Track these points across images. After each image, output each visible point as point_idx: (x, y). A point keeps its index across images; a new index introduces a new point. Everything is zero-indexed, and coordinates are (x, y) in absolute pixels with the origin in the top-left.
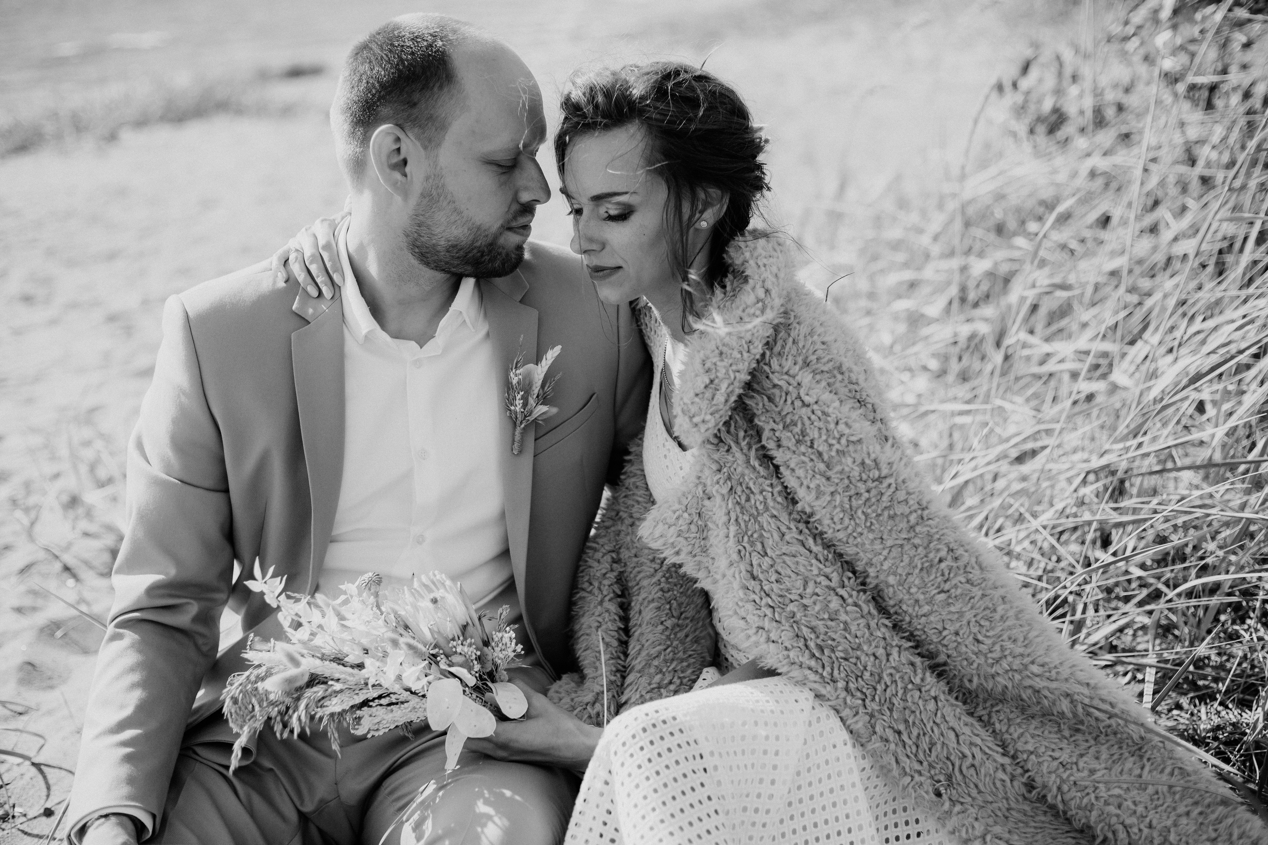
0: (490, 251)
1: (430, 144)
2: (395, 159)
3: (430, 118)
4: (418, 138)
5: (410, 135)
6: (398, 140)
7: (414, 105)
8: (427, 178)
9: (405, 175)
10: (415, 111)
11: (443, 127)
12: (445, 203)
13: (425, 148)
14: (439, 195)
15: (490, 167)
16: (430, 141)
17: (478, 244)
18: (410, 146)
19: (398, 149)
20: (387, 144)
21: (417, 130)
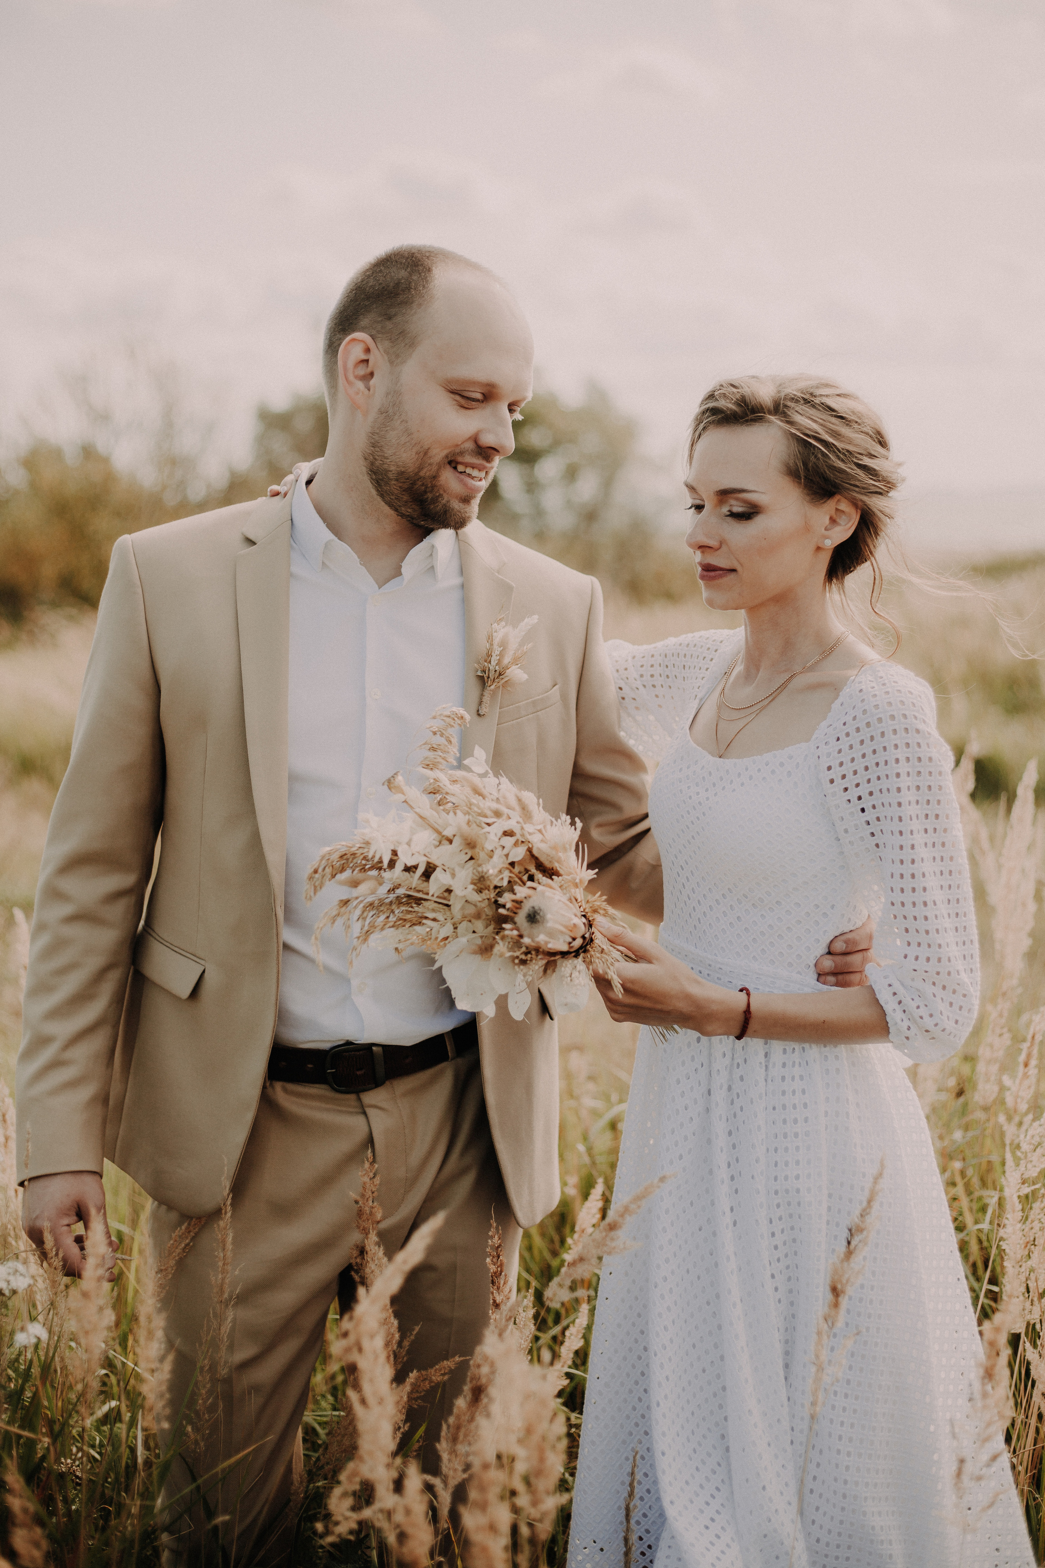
1: (395, 359)
2: (363, 371)
3: (403, 333)
4: (387, 352)
5: (380, 347)
6: (369, 350)
7: (390, 318)
8: (387, 394)
9: (367, 387)
10: (389, 325)
11: (412, 344)
12: (399, 422)
13: (391, 362)
14: (395, 414)
15: (452, 396)
16: (397, 356)
17: (422, 474)
19: (367, 361)
20: (357, 352)
21: (387, 343)
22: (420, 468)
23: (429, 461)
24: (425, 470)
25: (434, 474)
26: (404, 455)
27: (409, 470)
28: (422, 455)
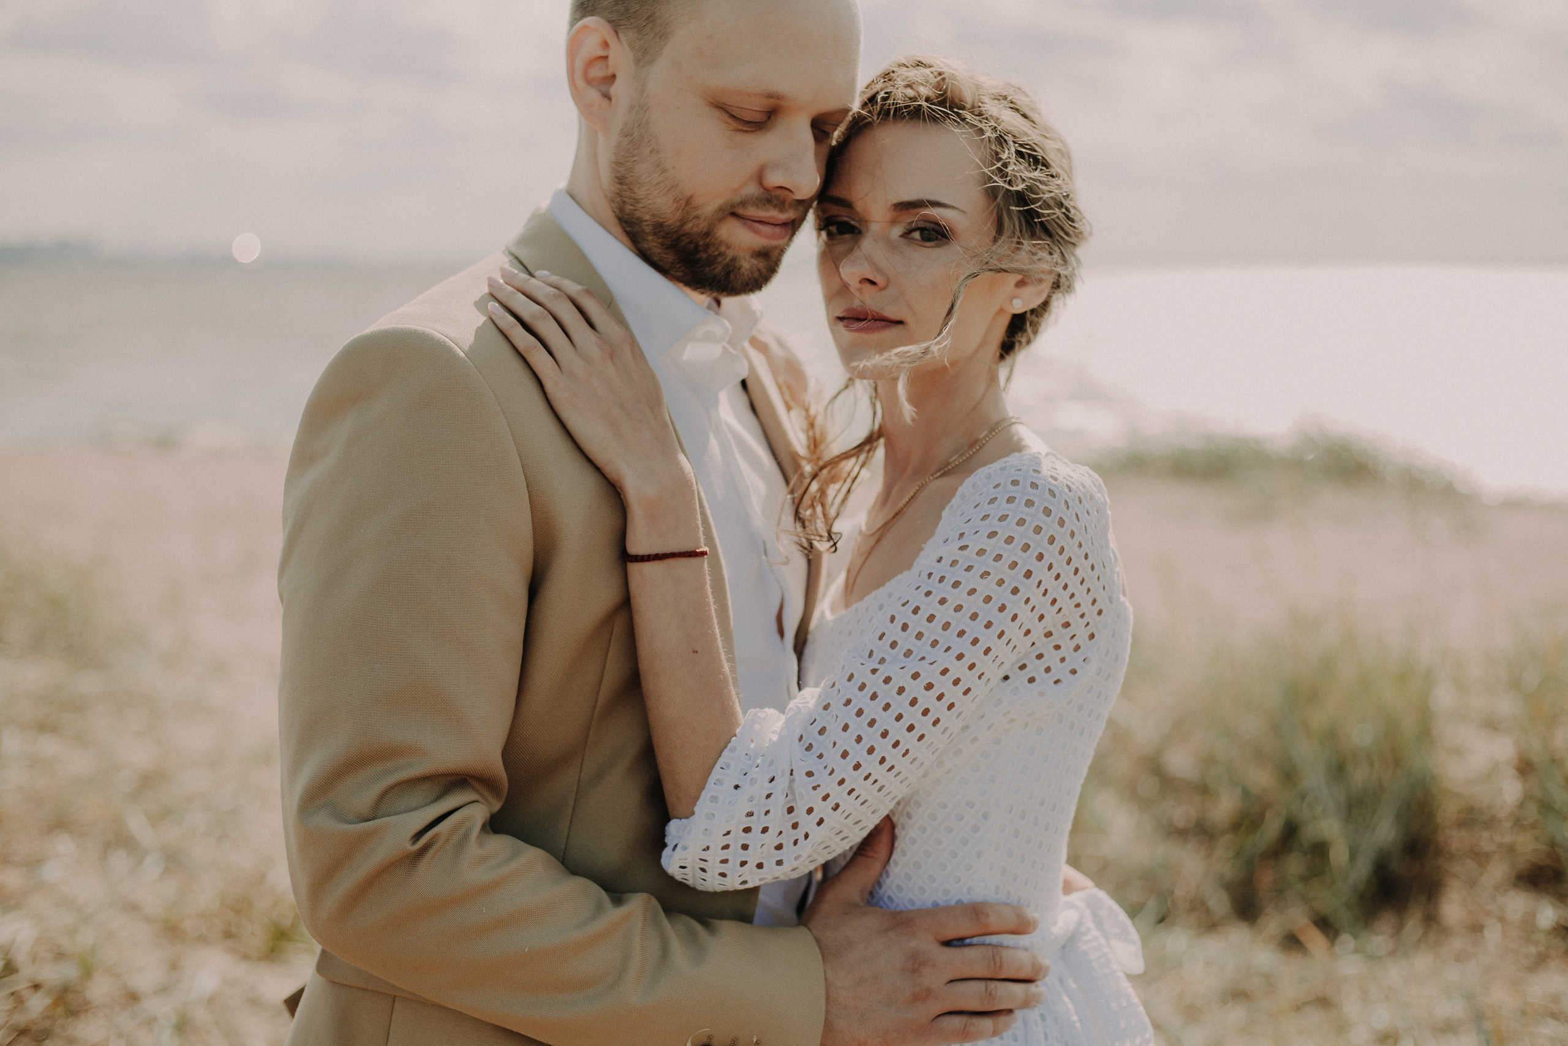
0: (707, 246)
1: (644, 56)
2: (597, 72)
3: (651, 18)
4: (632, 46)
5: (622, 38)
6: (606, 45)
8: (632, 108)
9: (607, 96)
11: (663, 36)
12: (648, 150)
13: (637, 61)
14: (642, 138)
15: (718, 113)
16: (645, 52)
17: (688, 227)
18: (621, 56)
19: (606, 58)
20: (591, 46)
21: (632, 35)
22: (683, 222)
23: (695, 214)
24: (690, 225)
25: (705, 230)
26: (659, 200)
27: (670, 222)
28: (683, 202)
